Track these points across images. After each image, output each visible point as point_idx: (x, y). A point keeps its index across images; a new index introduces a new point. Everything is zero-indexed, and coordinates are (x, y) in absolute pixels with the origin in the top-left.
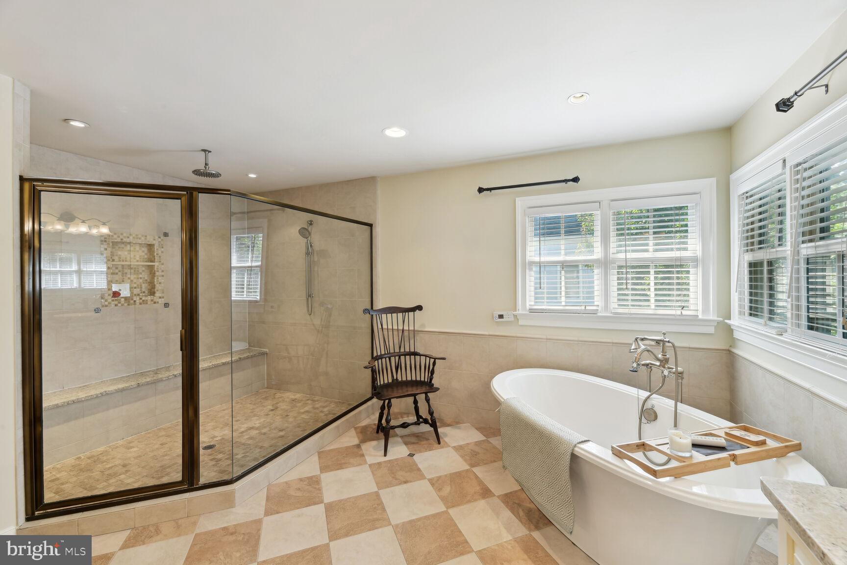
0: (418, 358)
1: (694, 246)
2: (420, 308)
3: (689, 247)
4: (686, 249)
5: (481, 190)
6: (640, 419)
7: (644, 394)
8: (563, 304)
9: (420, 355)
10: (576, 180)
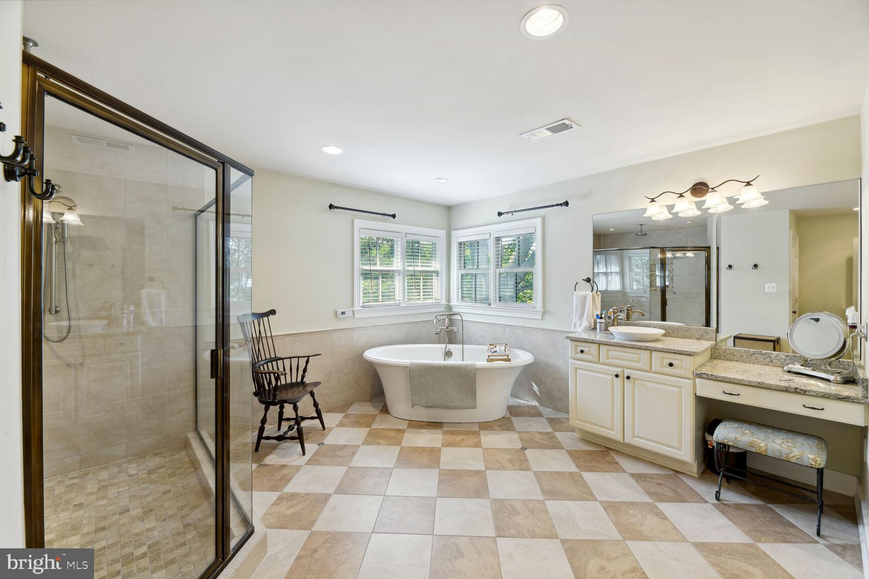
0: (280, 362)
1: (436, 265)
2: (273, 312)
3: (433, 265)
4: (431, 266)
5: (331, 207)
6: (445, 357)
7: (444, 346)
8: (380, 300)
9: (283, 359)
10: (394, 216)
